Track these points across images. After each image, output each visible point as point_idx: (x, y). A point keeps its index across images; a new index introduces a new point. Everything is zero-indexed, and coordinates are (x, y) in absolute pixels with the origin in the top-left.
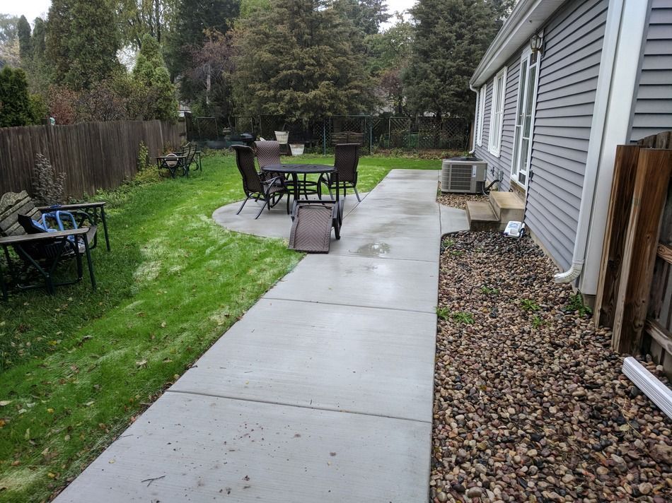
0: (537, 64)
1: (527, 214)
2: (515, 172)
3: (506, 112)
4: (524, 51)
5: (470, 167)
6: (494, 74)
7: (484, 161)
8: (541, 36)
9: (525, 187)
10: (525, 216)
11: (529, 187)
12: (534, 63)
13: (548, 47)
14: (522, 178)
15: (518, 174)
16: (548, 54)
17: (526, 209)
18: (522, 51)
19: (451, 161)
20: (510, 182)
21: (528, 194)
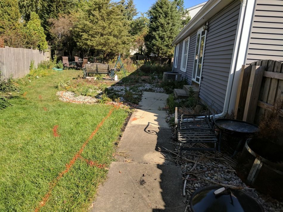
0: (205, 35)
1: (200, 93)
2: (194, 77)
3: (189, 54)
4: (198, 30)
5: (175, 75)
6: (184, 39)
7: (180, 73)
8: (207, 24)
9: (199, 83)
10: (199, 94)
11: (201, 83)
12: (203, 35)
13: (210, 29)
14: (198, 80)
15: (196, 78)
16: (210, 32)
17: (200, 91)
18: (197, 30)
19: (167, 73)
20: (191, 82)
21: (200, 86)
